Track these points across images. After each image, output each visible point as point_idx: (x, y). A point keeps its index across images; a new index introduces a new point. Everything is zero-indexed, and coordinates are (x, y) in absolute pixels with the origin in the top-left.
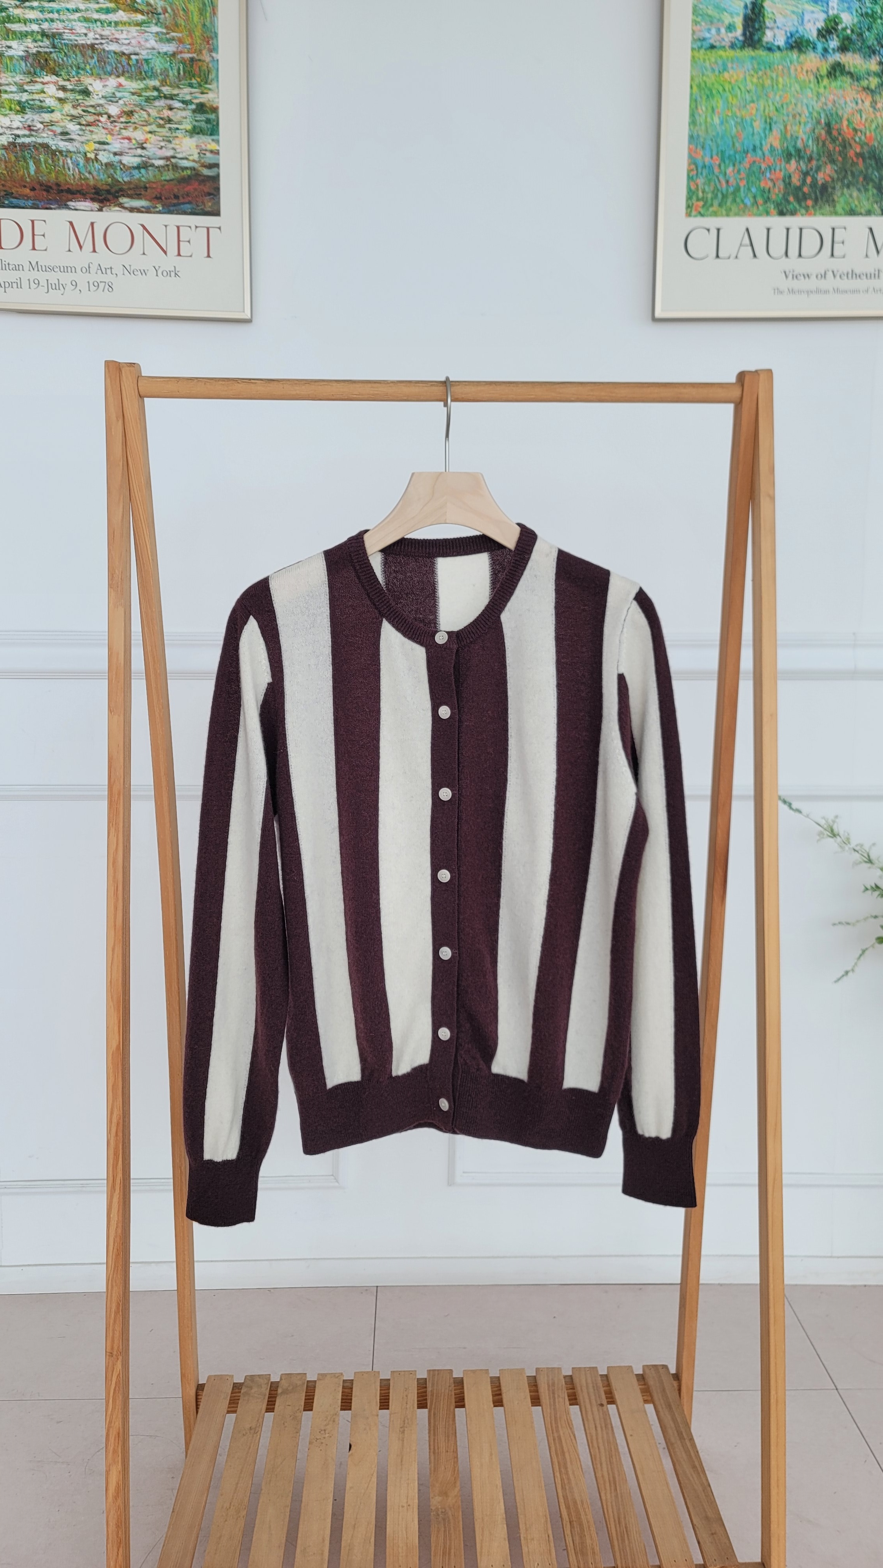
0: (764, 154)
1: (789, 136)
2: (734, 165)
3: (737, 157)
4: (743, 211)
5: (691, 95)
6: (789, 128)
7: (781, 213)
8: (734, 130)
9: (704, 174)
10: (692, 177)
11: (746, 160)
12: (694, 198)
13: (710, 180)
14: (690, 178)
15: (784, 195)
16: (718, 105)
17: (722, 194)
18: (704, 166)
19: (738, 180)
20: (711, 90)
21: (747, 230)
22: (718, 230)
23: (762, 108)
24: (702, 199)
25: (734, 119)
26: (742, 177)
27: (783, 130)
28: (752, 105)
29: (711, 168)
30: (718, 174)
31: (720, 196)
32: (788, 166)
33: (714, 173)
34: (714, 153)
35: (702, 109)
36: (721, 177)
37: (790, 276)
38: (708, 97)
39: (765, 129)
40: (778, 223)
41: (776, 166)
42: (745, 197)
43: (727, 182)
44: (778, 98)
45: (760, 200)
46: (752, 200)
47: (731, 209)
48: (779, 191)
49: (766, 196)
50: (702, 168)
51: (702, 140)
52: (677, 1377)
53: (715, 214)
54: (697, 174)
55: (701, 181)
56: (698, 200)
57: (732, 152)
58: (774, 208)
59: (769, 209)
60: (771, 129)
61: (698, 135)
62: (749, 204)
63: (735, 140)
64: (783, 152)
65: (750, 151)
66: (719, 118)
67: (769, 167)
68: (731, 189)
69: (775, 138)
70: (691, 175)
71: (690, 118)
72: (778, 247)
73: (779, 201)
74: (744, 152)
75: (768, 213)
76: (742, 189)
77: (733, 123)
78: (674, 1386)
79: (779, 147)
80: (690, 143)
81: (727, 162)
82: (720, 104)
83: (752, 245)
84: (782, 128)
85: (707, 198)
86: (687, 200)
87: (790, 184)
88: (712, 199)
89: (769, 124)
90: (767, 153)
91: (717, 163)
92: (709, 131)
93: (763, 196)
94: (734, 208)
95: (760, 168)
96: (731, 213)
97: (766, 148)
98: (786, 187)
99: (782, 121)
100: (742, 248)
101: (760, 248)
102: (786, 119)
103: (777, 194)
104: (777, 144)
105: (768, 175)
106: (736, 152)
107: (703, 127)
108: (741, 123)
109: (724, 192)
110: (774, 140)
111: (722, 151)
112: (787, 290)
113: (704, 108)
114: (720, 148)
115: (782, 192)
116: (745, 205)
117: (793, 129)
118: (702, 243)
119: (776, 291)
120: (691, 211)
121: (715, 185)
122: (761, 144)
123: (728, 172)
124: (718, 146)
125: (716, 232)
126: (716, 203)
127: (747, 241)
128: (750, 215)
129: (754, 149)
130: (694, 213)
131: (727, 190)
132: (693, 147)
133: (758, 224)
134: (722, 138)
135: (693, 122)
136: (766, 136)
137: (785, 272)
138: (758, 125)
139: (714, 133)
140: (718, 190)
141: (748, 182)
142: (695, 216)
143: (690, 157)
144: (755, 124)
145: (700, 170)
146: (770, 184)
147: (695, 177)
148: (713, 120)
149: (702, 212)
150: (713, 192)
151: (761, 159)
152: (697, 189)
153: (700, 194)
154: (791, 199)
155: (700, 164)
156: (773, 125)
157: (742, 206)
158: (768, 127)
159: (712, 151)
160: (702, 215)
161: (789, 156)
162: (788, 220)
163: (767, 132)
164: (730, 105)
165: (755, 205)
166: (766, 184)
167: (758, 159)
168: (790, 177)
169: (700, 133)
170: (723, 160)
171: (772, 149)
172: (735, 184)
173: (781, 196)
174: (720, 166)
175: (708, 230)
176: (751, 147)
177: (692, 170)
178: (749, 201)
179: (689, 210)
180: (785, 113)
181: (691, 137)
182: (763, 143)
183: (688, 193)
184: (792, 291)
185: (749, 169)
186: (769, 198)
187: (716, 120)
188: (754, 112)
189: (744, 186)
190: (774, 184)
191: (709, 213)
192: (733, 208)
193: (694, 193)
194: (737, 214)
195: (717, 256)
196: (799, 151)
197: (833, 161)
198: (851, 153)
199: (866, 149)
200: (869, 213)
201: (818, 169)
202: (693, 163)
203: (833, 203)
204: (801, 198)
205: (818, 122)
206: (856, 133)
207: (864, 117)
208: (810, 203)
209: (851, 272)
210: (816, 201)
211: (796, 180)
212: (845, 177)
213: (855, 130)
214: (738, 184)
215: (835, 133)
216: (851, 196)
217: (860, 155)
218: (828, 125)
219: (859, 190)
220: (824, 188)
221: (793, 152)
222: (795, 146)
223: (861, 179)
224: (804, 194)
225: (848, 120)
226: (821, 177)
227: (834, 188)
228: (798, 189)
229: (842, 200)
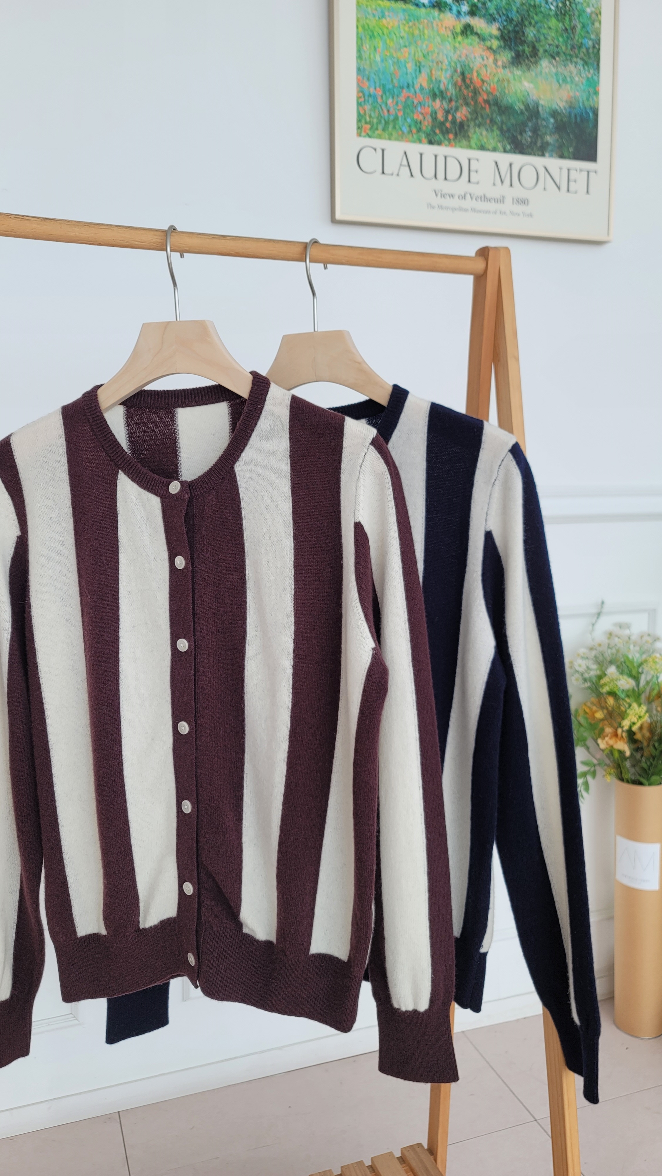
0: (415, 92)
1: (434, 79)
2: (393, 98)
3: (395, 91)
4: (401, 137)
5: (357, 33)
6: (433, 72)
7: (431, 143)
8: (392, 68)
9: (370, 102)
10: (361, 103)
11: (402, 95)
12: (363, 121)
13: (375, 107)
14: (359, 104)
15: (432, 128)
17: (385, 121)
19: (397, 111)
20: (372, 32)
21: (405, 153)
22: (383, 151)
23: (413, 53)
24: (369, 123)
25: (391, 59)
26: (399, 108)
27: (429, 74)
28: (405, 49)
29: (375, 97)
30: (380, 104)
31: (383, 122)
32: (434, 104)
33: (377, 102)
34: (377, 85)
35: (366, 47)
36: (383, 106)
37: (439, 195)
38: (370, 37)
39: (416, 70)
40: (429, 150)
41: (425, 103)
42: (402, 126)
43: (388, 111)
44: (424, 46)
45: (414, 130)
46: (408, 128)
48: (428, 125)
49: (418, 126)
50: (368, 96)
51: (367, 73)
53: (380, 137)
54: (364, 101)
55: (368, 107)
56: (366, 123)
57: (391, 87)
58: (425, 137)
59: (421, 138)
60: (420, 71)
61: (364, 68)
62: (405, 131)
63: (393, 77)
64: (430, 91)
65: (405, 87)
66: (380, 56)
67: (420, 103)
68: (392, 118)
69: (424, 80)
70: (360, 101)
71: (357, 52)
72: (429, 170)
73: (428, 132)
74: (400, 87)
75: (420, 141)
76: (400, 119)
77: (391, 62)
79: (427, 87)
80: (358, 74)
81: (388, 94)
82: (380, 45)
83: (409, 165)
84: (429, 71)
85: (373, 122)
86: (357, 122)
87: (436, 119)
88: (377, 124)
89: (419, 67)
90: (418, 91)
91: (380, 94)
92: (373, 66)
93: (416, 126)
94: (395, 134)
95: (413, 102)
96: (392, 138)
97: (417, 87)
98: (433, 121)
99: (428, 66)
100: (402, 168)
101: (415, 169)
102: (431, 64)
104: (425, 84)
105: (419, 109)
106: (394, 87)
107: (368, 62)
108: (397, 63)
109: (387, 119)
110: (422, 81)
111: (383, 85)
112: (437, 206)
113: (368, 46)
114: (382, 82)
115: (430, 125)
116: (403, 133)
117: (437, 74)
118: (371, 160)
119: (429, 206)
120: (361, 132)
121: (379, 112)
122: (413, 83)
123: (388, 103)
124: (380, 80)
125: (381, 151)
127: (405, 162)
128: (407, 141)
129: (408, 86)
130: (363, 134)
131: (389, 118)
132: (360, 77)
133: (414, 149)
134: (383, 73)
135: (360, 57)
136: (416, 77)
137: (435, 191)
138: (410, 67)
139: (376, 69)
140: (381, 117)
141: (404, 114)
142: (364, 137)
143: (359, 86)
144: (407, 65)
145: (366, 98)
146: (421, 117)
147: (363, 104)
148: (375, 57)
149: (370, 133)
150: (378, 118)
151: (413, 95)
152: (365, 114)
153: (368, 119)
154: (437, 131)
155: (367, 93)
156: (422, 68)
157: (400, 132)
158: (418, 69)
159: (375, 83)
160: (370, 137)
161: (434, 96)
162: (435, 149)
163: (418, 73)
164: (388, 46)
165: (410, 133)
166: (418, 116)
167: (411, 95)
168: (436, 113)
169: (366, 67)
170: (384, 92)
171: (422, 88)
172: (394, 113)
173: (429, 128)
174: (382, 96)
175: (375, 150)
176: (406, 84)
178: (406, 129)
179: (359, 130)
180: (430, 59)
181: (359, 70)
182: (415, 82)
183: (358, 116)
184: (441, 207)
185: (405, 102)
186: (420, 128)
187: (378, 58)
188: (406, 55)
189: (402, 116)
190: (424, 118)
191: (375, 135)
192: (393, 134)
193: (362, 117)
194: (397, 139)
195: (383, 172)
196: (441, 92)
197: (467, 104)
198: (480, 99)
199: (491, 97)
200: (495, 150)
201: (457, 109)
202: (361, 91)
203: (468, 138)
204: (445, 132)
205: (456, 71)
206: (483, 83)
207: (489, 71)
208: (451, 136)
209: (483, 197)
210: (456, 135)
211: (440, 116)
212: (476, 118)
213: (483, 81)
214: (396, 114)
215: (468, 81)
216: (481, 134)
217: (487, 102)
218: (463, 74)
219: (487, 130)
220: (462, 125)
221: (437, 93)
222: (439, 88)
223: (488, 121)
224: (447, 128)
225: (477, 72)
226: (459, 116)
227: (469, 126)
228: (442, 124)
229: (475, 136)
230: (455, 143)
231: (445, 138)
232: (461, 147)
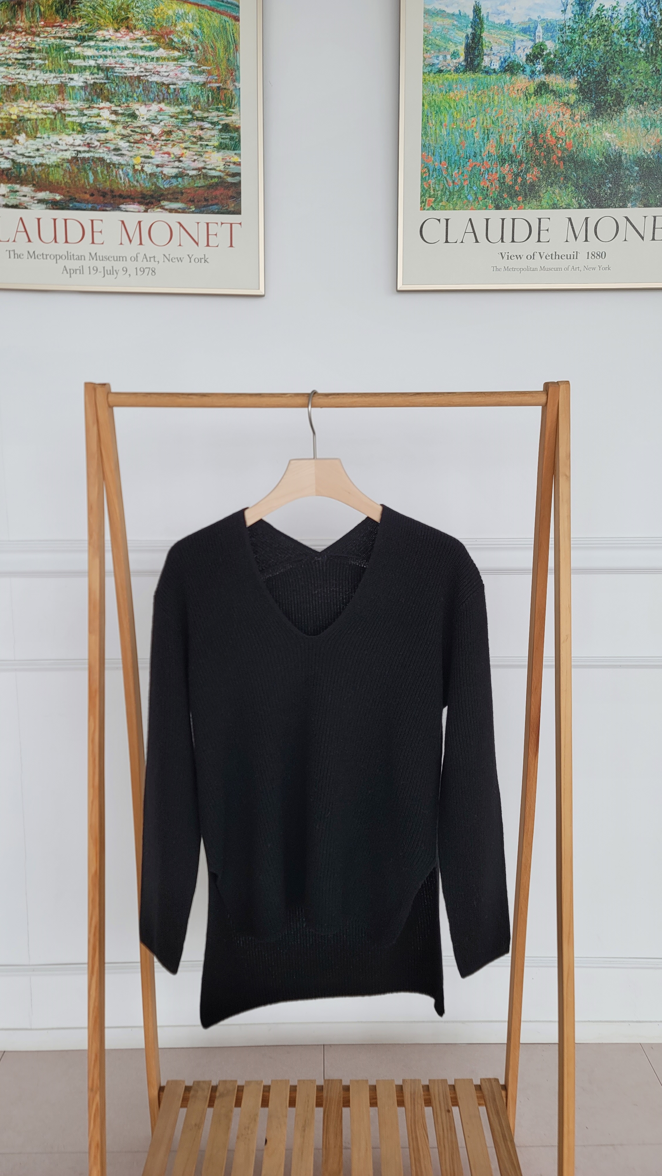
0: (483, 159)
2: (459, 168)
3: (461, 161)
4: (467, 206)
5: (423, 111)
6: (503, 137)
7: (498, 208)
8: (459, 139)
9: (435, 176)
10: (425, 177)
11: (469, 164)
12: (427, 195)
13: (439, 180)
14: (423, 179)
15: (499, 193)
16: (445, 119)
17: (450, 192)
18: (435, 170)
19: (463, 181)
20: (440, 108)
21: (470, 220)
22: (447, 220)
23: (481, 122)
24: (433, 196)
25: (458, 131)
26: (465, 178)
27: (498, 139)
28: (473, 119)
29: (440, 170)
30: (446, 176)
31: (448, 193)
32: (502, 169)
33: (442, 175)
34: (442, 159)
35: (432, 123)
36: (448, 178)
37: (506, 257)
38: (437, 112)
39: (483, 139)
40: (495, 215)
41: (493, 169)
42: (468, 195)
43: (454, 182)
44: (494, 112)
45: (480, 196)
46: (474, 197)
47: (456, 204)
48: (496, 189)
49: (485, 192)
50: (433, 171)
51: (432, 148)
53: (444, 208)
54: (429, 176)
55: (432, 181)
56: (430, 197)
57: (457, 158)
58: (492, 203)
59: (487, 204)
60: (488, 139)
61: (429, 144)
62: (471, 199)
63: (459, 148)
64: (498, 157)
65: (472, 156)
66: (446, 129)
67: (487, 169)
68: (457, 188)
69: (492, 147)
71: (422, 130)
72: (495, 234)
73: (495, 197)
74: (467, 158)
75: (486, 208)
76: (466, 188)
77: (457, 134)
79: (495, 153)
80: (422, 151)
81: (453, 166)
82: (447, 119)
83: (474, 232)
84: (497, 137)
85: (437, 195)
86: (421, 197)
87: (504, 183)
88: (441, 196)
89: (487, 134)
90: (485, 158)
91: (445, 166)
92: (438, 141)
93: (482, 193)
95: (480, 170)
96: (457, 207)
97: (485, 153)
98: (501, 186)
99: (497, 132)
100: (466, 235)
101: (481, 235)
102: (501, 130)
103: (494, 192)
104: (493, 150)
105: (486, 176)
106: (460, 158)
107: (433, 138)
108: (464, 134)
109: (452, 191)
110: (491, 147)
111: (449, 157)
112: (503, 268)
113: (434, 122)
114: (447, 155)
115: (498, 189)
116: (469, 201)
117: (507, 138)
118: (435, 231)
119: (495, 268)
120: (424, 206)
121: (444, 183)
122: (481, 152)
123: (454, 174)
124: (445, 153)
125: (445, 221)
126: (445, 199)
127: (470, 229)
128: (472, 209)
129: (475, 156)
130: (427, 207)
131: (454, 188)
132: (425, 154)
133: (479, 216)
134: (449, 146)
135: (425, 134)
136: (484, 144)
137: (501, 253)
138: (478, 136)
139: (442, 143)
140: (446, 188)
141: (470, 182)
142: (428, 210)
143: (423, 162)
144: (475, 135)
145: (431, 172)
146: (488, 183)
147: (427, 178)
148: (441, 132)
149: (433, 206)
150: (442, 191)
151: (480, 163)
152: (430, 188)
153: (432, 193)
154: (505, 195)
155: (431, 169)
156: (490, 135)
157: (466, 201)
158: (486, 137)
159: (441, 156)
160: (434, 209)
161: (503, 161)
162: (503, 213)
163: (485, 141)
164: (455, 119)
165: (476, 201)
166: (485, 184)
167: (478, 163)
168: (504, 178)
169: (431, 143)
170: (450, 164)
171: (490, 156)
172: (459, 183)
173: (497, 193)
174: (447, 168)
175: (439, 220)
176: (473, 154)
177: (425, 173)
179: (423, 204)
180: (500, 125)
181: (424, 146)
182: (482, 150)
183: (422, 191)
184: (507, 269)
185: (471, 171)
186: (487, 194)
187: (444, 132)
188: (474, 124)
189: (468, 185)
190: (492, 184)
191: (439, 207)
192: (459, 203)
193: (427, 191)
194: (461, 208)
195: (447, 241)
196: (511, 156)
197: (539, 165)
198: (553, 157)
199: (566, 153)
200: (568, 207)
201: (527, 171)
202: (425, 167)
203: (539, 199)
204: (513, 195)
205: (527, 132)
206: (558, 140)
207: (564, 127)
208: (520, 198)
209: (554, 254)
210: (525, 196)
211: (509, 180)
212: (549, 177)
213: (558, 139)
214: (462, 184)
215: (540, 141)
216: (554, 193)
217: (561, 159)
218: (535, 134)
219: (560, 187)
220: (532, 185)
221: (507, 158)
222: (508, 153)
223: (562, 179)
224: (515, 191)
225: (551, 130)
226: (529, 177)
227: (539, 186)
228: (511, 187)
229: (546, 196)
230: (525, 204)
231: (512, 200)
232: (531, 208)
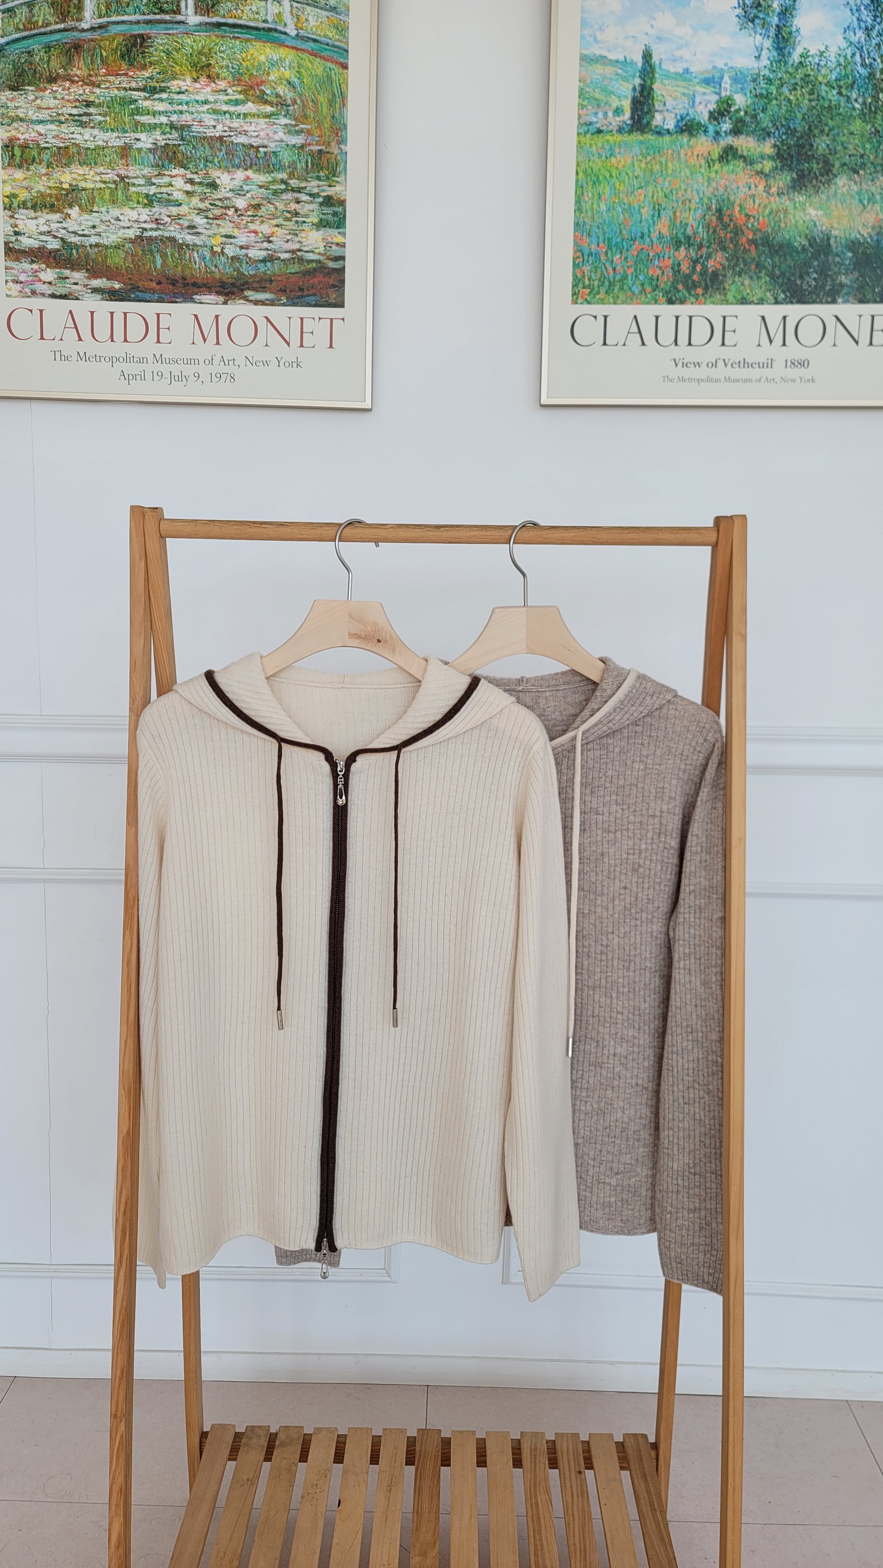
0: (652, 241)
1: (678, 223)
2: (621, 253)
3: (624, 244)
4: (631, 299)
5: (577, 181)
6: (678, 214)
7: (670, 302)
8: (622, 217)
9: (591, 262)
10: (578, 263)
11: (634, 247)
12: (581, 285)
13: (596, 268)
14: (575, 265)
15: (673, 283)
16: (605, 191)
17: (609, 282)
18: (590, 254)
19: (626, 268)
20: (598, 178)
21: (635, 317)
22: (606, 317)
23: (651, 193)
24: (589, 287)
25: (621, 206)
26: (629, 264)
27: (672, 216)
28: (640, 191)
29: (597, 255)
30: (604, 262)
31: (607, 283)
32: (676, 253)
33: (600, 260)
34: (601, 240)
35: (588, 196)
36: (607, 265)
37: (680, 365)
38: (594, 183)
39: (653, 216)
40: (667, 312)
41: (665, 253)
42: (633, 286)
43: (614, 269)
44: (667, 183)
45: (648, 288)
46: (640, 288)
47: (618, 297)
48: (668, 279)
49: (654, 283)
50: (589, 256)
51: (588, 227)
52: (655, 1446)
53: (602, 302)
54: (583, 261)
55: (587, 268)
56: (584, 287)
57: (619, 240)
58: (663, 296)
59: (657, 298)
60: (659, 216)
61: (584, 223)
62: (637, 291)
63: (622, 227)
64: (672, 239)
65: (638, 238)
66: (606, 204)
67: (658, 254)
68: (618, 277)
69: (664, 226)
70: (577, 263)
71: (575, 205)
72: (666, 335)
73: (668, 289)
74: (632, 240)
75: (656, 302)
76: (630, 277)
77: (620, 210)
78: (651, 1456)
79: (668, 234)
80: (575, 231)
81: (614, 249)
82: (607, 191)
83: (640, 332)
84: (671, 214)
85: (593, 285)
86: (573, 287)
87: (679, 271)
88: (599, 286)
89: (658, 210)
90: (655, 240)
91: (604, 250)
92: (596, 218)
93: (651, 283)
94: (622, 296)
95: (649, 255)
96: (619, 301)
97: (654, 235)
98: (675, 275)
99: (670, 208)
100: (629, 335)
101: (648, 336)
102: (675, 205)
103: (666, 282)
104: (665, 231)
105: (656, 263)
106: (623, 240)
107: (589, 214)
108: (628, 209)
109: (612, 280)
110: (663, 227)
111: (608, 238)
112: (676, 378)
113: (590, 195)
114: (607, 235)
115: (671, 279)
116: (633, 293)
117: (682, 216)
118: (589, 330)
119: (666, 378)
120: (577, 299)
121: (602, 271)
122: (649, 232)
123: (615, 260)
124: (604, 233)
125: (603, 319)
126: (603, 290)
127: (634, 328)
128: (637, 303)
129: (642, 237)
130: (580, 301)
131: (614, 278)
132: (578, 234)
133: (646, 312)
134: (609, 225)
135: (579, 209)
136: (654, 223)
137: (675, 360)
138: (646, 212)
139: (600, 220)
140: (605, 277)
141: (635, 270)
142: (581, 303)
143: (576, 244)
144: (643, 211)
145: (586, 257)
146: (659, 272)
147: (581, 264)
148: (599, 207)
149: (588, 299)
150: (600, 280)
151: (649, 246)
152: (584, 277)
153: (587, 282)
154: (680, 287)
155: (586, 252)
156: (662, 211)
157: (630, 293)
158: (656, 214)
159: (598, 238)
160: (589, 303)
161: (678, 244)
162: (677, 309)
163: (655, 219)
164: (617, 191)
165: (643, 293)
166: (655, 272)
167: (646, 246)
168: (679, 265)
169: (586, 220)
170: (610, 247)
171: (661, 237)
172: (622, 271)
173: (669, 283)
174: (606, 253)
175: (595, 317)
176: (639, 234)
177: (578, 257)
178: (636, 289)
179: (575, 297)
180: (674, 199)
181: (577, 224)
182: (652, 230)
183: (574, 280)
184: (681, 379)
185: (637, 256)
186: (657, 285)
187: (603, 207)
188: (642, 198)
189: (632, 273)
190: (663, 273)
191: (596, 300)
192: (620, 296)
193: (580, 280)
194: (623, 303)
195: (605, 344)
196: (688, 238)
197: (724, 249)
198: (743, 240)
199: (759, 235)
200: (761, 302)
201: (709, 256)
202: (579, 250)
203: (724, 291)
204: (691, 286)
205: (709, 208)
206: (749, 218)
207: (757, 202)
208: (700, 291)
209: (742, 361)
210: (706, 288)
211: (685, 268)
212: (737, 265)
213: (748, 216)
214: (625, 272)
215: (726, 219)
216: (742, 284)
217: (753, 242)
218: (719, 211)
219: (751, 278)
220: (715, 275)
221: (683, 240)
222: (684, 233)
223: (753, 267)
224: (694, 281)
225: (740, 205)
226: (711, 265)
227: (725, 276)
228: (688, 276)
229: (733, 288)
230: (705, 299)
231: (690, 294)
232: (713, 303)
